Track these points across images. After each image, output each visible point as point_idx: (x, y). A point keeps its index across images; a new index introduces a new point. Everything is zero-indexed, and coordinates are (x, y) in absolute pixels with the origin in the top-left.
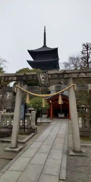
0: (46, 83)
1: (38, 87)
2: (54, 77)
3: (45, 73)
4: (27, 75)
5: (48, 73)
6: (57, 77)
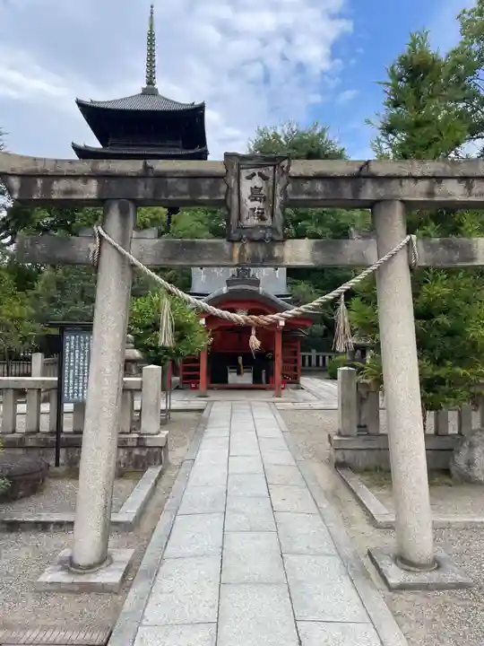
0: (268, 222)
1: (223, 241)
2: (308, 193)
3: (271, 168)
4: (161, 176)
5: (288, 167)
6: (325, 193)
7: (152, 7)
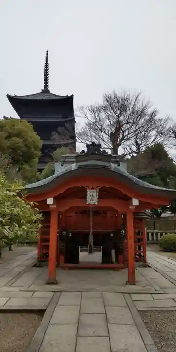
7: (48, 52)
